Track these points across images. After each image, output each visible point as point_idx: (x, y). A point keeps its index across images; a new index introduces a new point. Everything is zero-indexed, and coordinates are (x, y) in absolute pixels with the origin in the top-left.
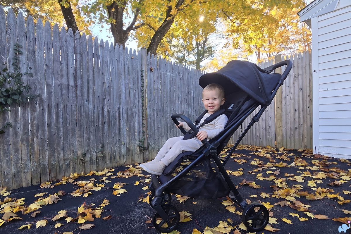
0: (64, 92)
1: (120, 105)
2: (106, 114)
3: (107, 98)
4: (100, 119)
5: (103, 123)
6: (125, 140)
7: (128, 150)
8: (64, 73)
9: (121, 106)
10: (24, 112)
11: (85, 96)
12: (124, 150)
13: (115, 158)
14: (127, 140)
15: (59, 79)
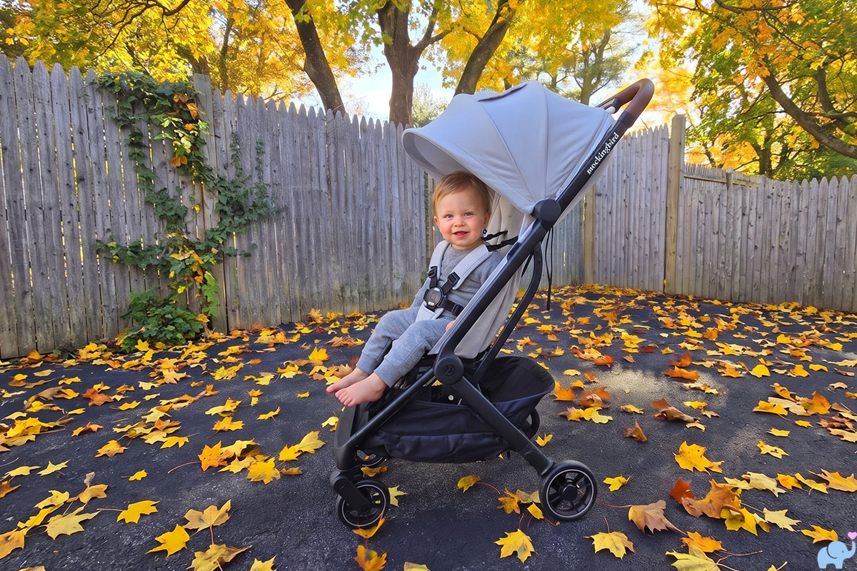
0: (315, 201)
1: (391, 217)
2: (371, 230)
3: (373, 207)
4: (363, 238)
5: (367, 244)
6: (399, 268)
7: (404, 285)
8: (315, 174)
9: (393, 219)
10: (270, 230)
11: (343, 205)
12: (397, 286)
13: (385, 296)
14: (402, 269)
15: (309, 184)
